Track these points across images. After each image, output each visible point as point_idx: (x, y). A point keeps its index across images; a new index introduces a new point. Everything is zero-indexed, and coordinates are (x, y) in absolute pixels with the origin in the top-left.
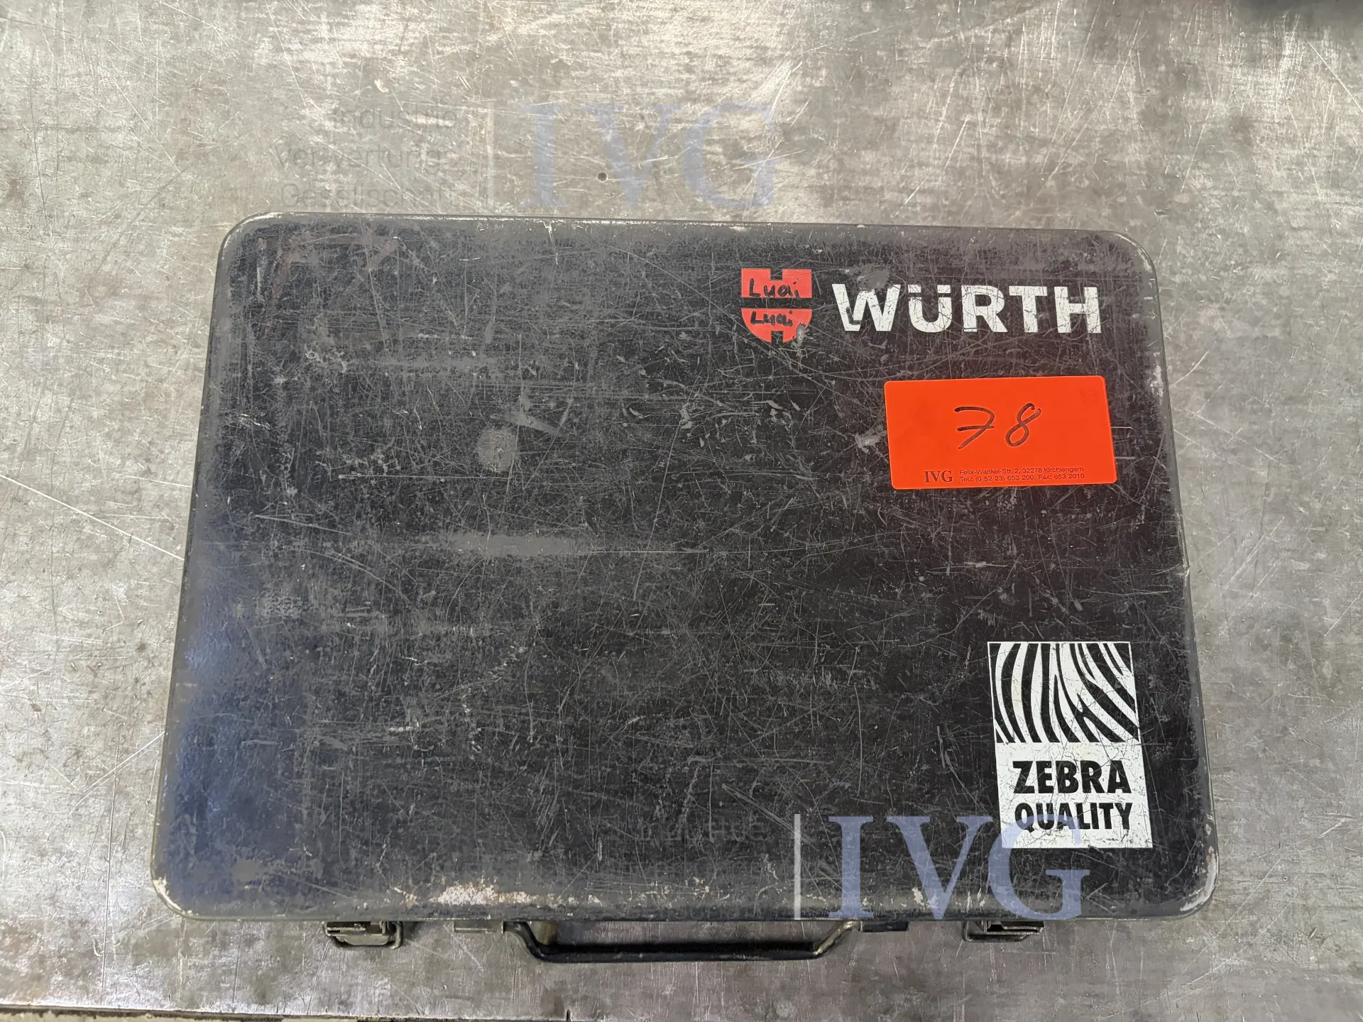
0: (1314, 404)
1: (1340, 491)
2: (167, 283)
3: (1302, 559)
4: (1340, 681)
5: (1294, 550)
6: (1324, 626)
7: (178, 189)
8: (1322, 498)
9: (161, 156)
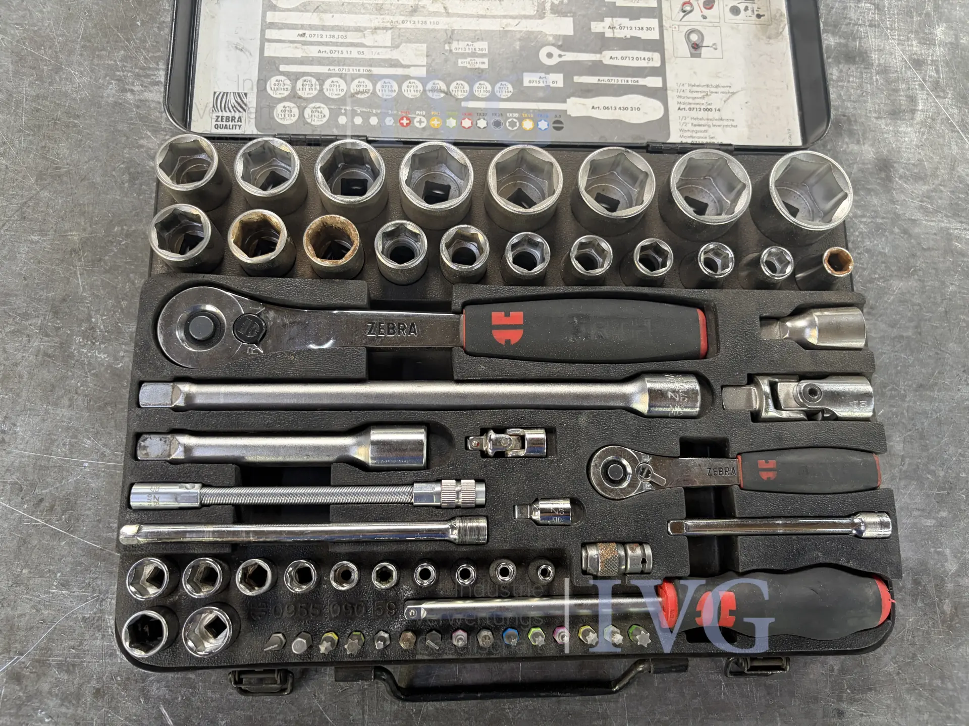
0: (938, 392)
1: (959, 461)
2: (25, 282)
3: (929, 517)
4: (957, 616)
5: (923, 510)
6: (945, 571)
7: (37, 204)
8: (945, 467)
9: (24, 177)
